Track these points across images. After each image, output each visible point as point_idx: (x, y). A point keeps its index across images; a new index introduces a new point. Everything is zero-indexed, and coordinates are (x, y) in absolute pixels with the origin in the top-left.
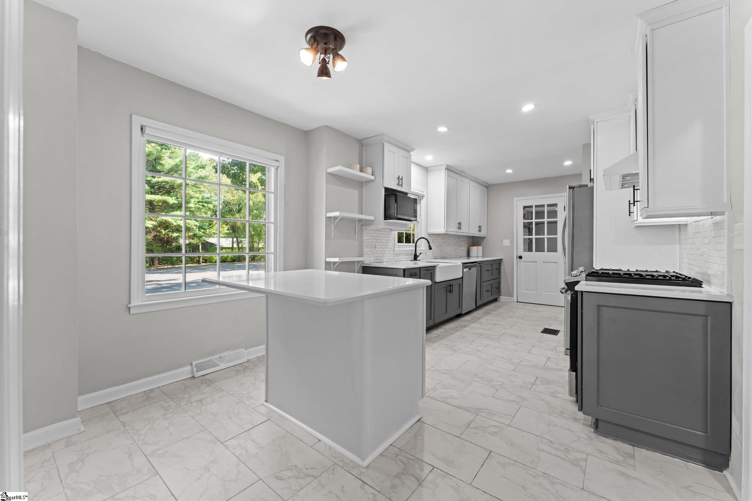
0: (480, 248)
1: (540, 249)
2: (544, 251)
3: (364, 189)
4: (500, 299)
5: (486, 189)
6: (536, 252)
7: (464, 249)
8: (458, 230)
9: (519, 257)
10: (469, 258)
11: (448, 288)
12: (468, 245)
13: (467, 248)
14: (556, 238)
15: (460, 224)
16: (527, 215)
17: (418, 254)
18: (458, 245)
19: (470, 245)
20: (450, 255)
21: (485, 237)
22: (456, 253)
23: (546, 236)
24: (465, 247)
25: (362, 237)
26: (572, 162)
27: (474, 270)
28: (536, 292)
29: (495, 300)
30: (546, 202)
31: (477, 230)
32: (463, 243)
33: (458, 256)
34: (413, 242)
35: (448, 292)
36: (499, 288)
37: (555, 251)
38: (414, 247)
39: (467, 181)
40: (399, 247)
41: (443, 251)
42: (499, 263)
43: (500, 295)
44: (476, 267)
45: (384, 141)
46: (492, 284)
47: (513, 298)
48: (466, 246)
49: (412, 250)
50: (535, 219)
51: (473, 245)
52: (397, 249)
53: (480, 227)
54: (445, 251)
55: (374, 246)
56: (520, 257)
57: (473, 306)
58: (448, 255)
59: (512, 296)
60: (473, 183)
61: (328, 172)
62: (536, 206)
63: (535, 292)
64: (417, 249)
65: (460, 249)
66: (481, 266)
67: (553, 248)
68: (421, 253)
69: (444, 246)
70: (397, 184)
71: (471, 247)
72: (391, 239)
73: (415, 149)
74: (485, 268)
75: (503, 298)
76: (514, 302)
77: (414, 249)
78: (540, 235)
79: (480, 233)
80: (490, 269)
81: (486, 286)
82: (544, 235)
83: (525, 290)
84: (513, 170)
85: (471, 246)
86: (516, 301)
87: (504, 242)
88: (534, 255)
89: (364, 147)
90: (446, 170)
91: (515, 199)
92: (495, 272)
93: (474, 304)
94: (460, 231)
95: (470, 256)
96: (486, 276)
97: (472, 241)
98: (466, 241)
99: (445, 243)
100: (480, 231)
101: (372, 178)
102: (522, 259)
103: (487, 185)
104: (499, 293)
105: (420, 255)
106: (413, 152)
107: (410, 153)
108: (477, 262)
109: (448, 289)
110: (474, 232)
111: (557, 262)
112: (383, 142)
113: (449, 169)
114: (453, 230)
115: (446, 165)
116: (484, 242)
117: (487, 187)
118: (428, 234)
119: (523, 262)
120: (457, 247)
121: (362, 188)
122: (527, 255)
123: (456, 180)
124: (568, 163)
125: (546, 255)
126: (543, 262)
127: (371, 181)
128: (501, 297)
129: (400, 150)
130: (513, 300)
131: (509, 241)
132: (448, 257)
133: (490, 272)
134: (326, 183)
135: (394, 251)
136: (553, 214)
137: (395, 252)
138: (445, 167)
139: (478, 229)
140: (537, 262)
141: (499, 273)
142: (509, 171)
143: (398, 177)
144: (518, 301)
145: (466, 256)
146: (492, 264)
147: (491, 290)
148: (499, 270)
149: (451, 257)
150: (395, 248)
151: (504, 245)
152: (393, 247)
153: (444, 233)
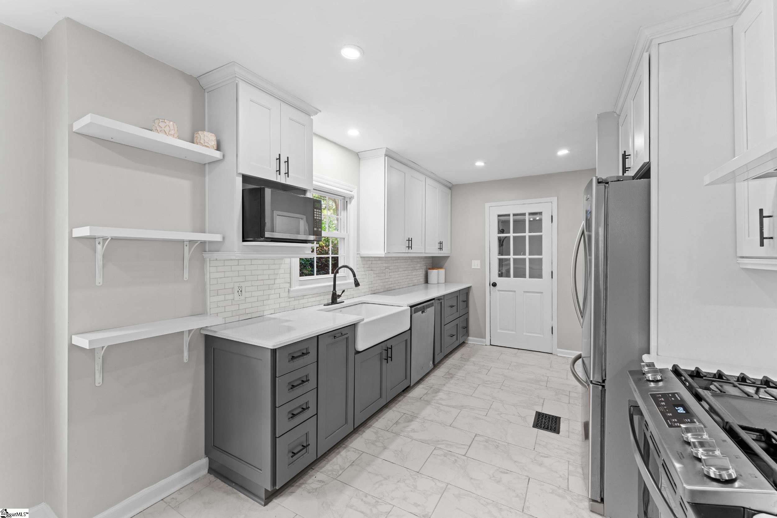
0: (442, 271)
1: (519, 273)
2: (525, 277)
3: (207, 178)
4: (468, 341)
5: (450, 190)
6: (514, 278)
7: (421, 273)
8: (407, 250)
9: (492, 285)
10: (427, 288)
11: (384, 353)
12: (425, 267)
13: (424, 272)
14: (541, 260)
15: (410, 240)
16: (503, 226)
17: (339, 293)
18: (412, 269)
19: (428, 267)
20: (398, 284)
21: (449, 256)
22: (408, 280)
23: (527, 257)
24: (421, 270)
25: (203, 274)
26: (569, 151)
27: (430, 311)
28: (515, 333)
29: (463, 344)
30: (527, 210)
31: (437, 248)
32: (419, 265)
33: (411, 285)
34: (332, 273)
35: (384, 360)
36: (466, 328)
37: (540, 276)
38: (332, 279)
39: (422, 177)
40: (302, 283)
41: (386, 280)
42: (467, 293)
43: (468, 336)
44: (433, 306)
45: (239, 80)
46: (457, 325)
47: (485, 340)
48: (423, 269)
49: (330, 286)
50: (514, 233)
51: (433, 268)
52: (298, 288)
53: (441, 243)
54: (391, 280)
55: (236, 289)
56: (494, 285)
57: (429, 366)
58: (395, 285)
59: (484, 337)
60: (429, 181)
61: (74, 130)
62: (514, 215)
63: (513, 333)
64: (337, 283)
65: (414, 274)
66: (441, 303)
67: (537, 273)
68: (343, 291)
69: (389, 273)
70: (277, 171)
71: (429, 271)
72: (281, 271)
73: (320, 111)
74: (447, 303)
75: (472, 340)
76: (486, 345)
77: (332, 283)
78: (520, 255)
79: (441, 252)
80: (455, 304)
81: (449, 329)
82: (524, 254)
83: (501, 329)
84: (485, 163)
85: (430, 269)
86: (490, 345)
87: (473, 264)
88: (511, 282)
89: (206, 94)
90: (386, 158)
91: (487, 205)
92: (462, 305)
93: (431, 363)
94: (410, 251)
95: (429, 283)
96: (449, 315)
97: (431, 262)
98: (423, 262)
99: (391, 268)
100: (441, 249)
101: (218, 155)
102: (496, 287)
103: (450, 185)
104: (467, 334)
105: (342, 293)
106: (316, 116)
107: (312, 117)
108: (435, 299)
109: (384, 356)
110: (433, 251)
111: (542, 293)
112: (236, 81)
113: (390, 156)
114: (401, 249)
115: (386, 148)
116: (447, 264)
117: (450, 188)
118: (361, 257)
119: (498, 290)
120: (410, 272)
121: (204, 175)
122: (501, 281)
123: (404, 174)
124: (563, 152)
125: (527, 282)
126: (524, 292)
127: (215, 162)
128: (470, 338)
129: (284, 106)
130: (485, 343)
131: (479, 261)
132: (397, 287)
133: (455, 308)
134: (71, 155)
135: (289, 292)
136: (537, 225)
137: (291, 295)
138: (383, 152)
139: (438, 246)
140: (516, 292)
141: (467, 306)
142: (480, 164)
143: (278, 158)
144: (491, 344)
145: (423, 282)
146: (457, 296)
147: (456, 334)
148: (466, 301)
149: (401, 287)
150: (292, 287)
151: (472, 268)
152: (288, 285)
153: (384, 256)
